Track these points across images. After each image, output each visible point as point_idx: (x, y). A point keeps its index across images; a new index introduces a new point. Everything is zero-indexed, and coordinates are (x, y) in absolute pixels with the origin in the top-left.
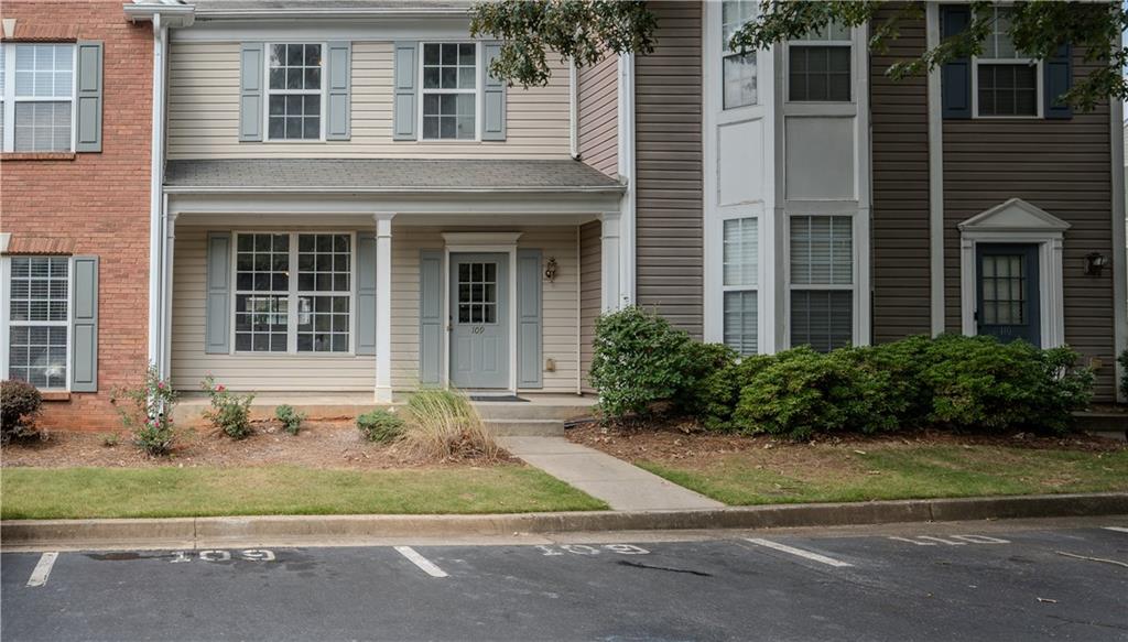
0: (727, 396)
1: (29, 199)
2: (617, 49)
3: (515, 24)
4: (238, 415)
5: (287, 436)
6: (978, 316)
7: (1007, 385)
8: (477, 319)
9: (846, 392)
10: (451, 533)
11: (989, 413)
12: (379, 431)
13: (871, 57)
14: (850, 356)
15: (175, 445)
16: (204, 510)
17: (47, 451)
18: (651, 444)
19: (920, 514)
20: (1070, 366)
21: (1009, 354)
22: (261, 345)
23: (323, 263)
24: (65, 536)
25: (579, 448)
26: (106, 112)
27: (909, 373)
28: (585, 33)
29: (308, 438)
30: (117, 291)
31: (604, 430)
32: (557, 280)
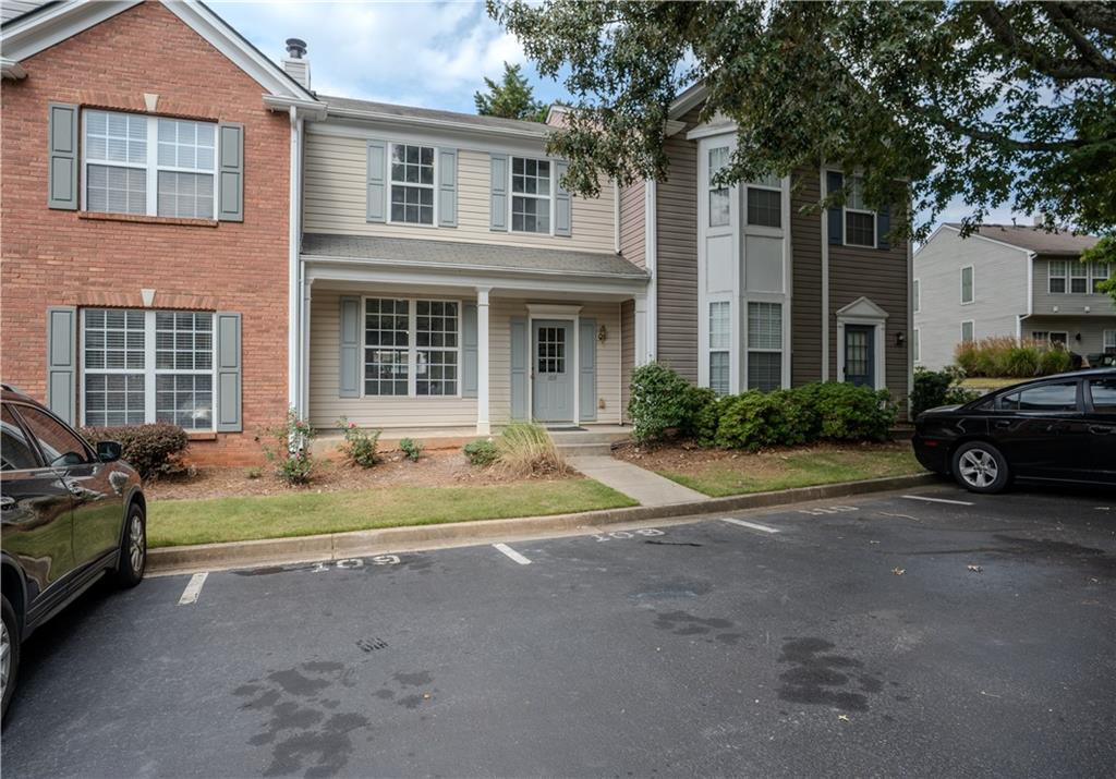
0: (711, 424)
1: (172, 259)
2: (645, 177)
3: (577, 150)
4: (368, 447)
5: (408, 463)
6: (845, 370)
7: (858, 413)
8: (552, 370)
9: (778, 419)
10: (534, 530)
11: (850, 430)
12: (481, 456)
13: (792, 200)
14: (780, 395)
15: (314, 475)
16: (339, 527)
17: (195, 485)
18: (666, 458)
19: (815, 496)
20: (888, 401)
21: (859, 393)
22: (387, 390)
23: (436, 324)
24: (215, 558)
25: (621, 463)
26: (247, 187)
27: (810, 406)
28: (625, 162)
29: (425, 464)
30: (259, 344)
31: (637, 450)
32: (607, 342)
